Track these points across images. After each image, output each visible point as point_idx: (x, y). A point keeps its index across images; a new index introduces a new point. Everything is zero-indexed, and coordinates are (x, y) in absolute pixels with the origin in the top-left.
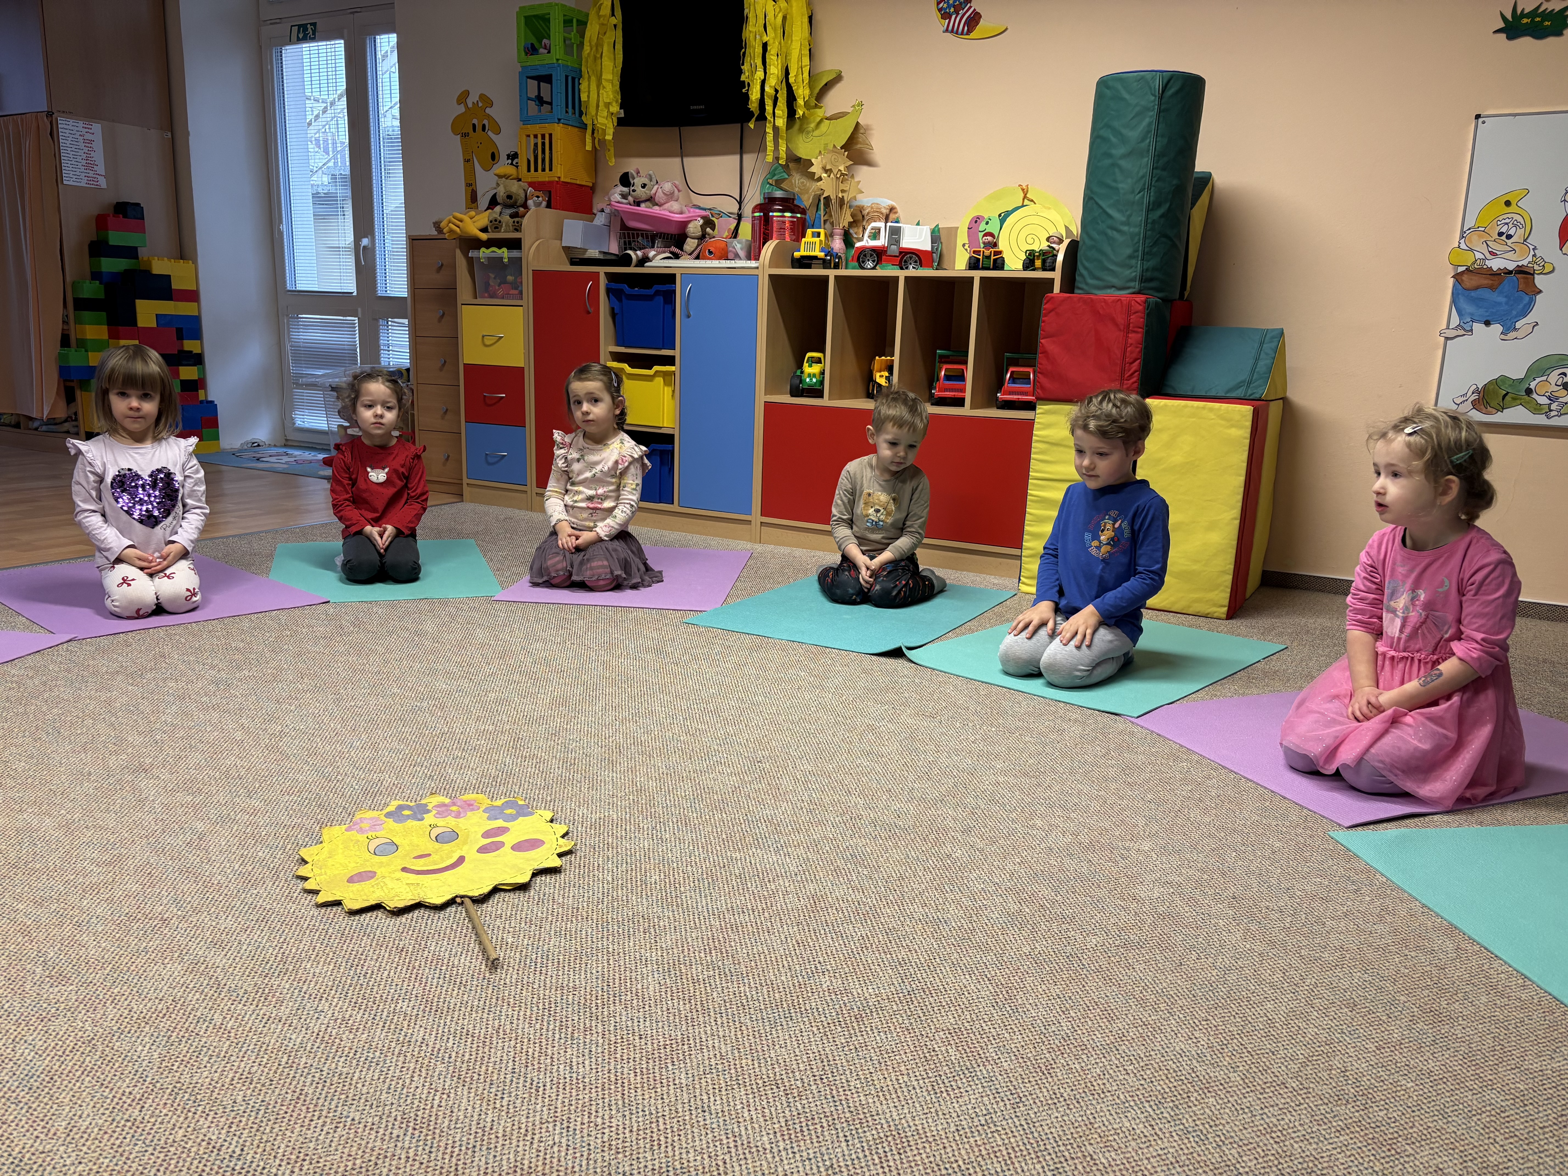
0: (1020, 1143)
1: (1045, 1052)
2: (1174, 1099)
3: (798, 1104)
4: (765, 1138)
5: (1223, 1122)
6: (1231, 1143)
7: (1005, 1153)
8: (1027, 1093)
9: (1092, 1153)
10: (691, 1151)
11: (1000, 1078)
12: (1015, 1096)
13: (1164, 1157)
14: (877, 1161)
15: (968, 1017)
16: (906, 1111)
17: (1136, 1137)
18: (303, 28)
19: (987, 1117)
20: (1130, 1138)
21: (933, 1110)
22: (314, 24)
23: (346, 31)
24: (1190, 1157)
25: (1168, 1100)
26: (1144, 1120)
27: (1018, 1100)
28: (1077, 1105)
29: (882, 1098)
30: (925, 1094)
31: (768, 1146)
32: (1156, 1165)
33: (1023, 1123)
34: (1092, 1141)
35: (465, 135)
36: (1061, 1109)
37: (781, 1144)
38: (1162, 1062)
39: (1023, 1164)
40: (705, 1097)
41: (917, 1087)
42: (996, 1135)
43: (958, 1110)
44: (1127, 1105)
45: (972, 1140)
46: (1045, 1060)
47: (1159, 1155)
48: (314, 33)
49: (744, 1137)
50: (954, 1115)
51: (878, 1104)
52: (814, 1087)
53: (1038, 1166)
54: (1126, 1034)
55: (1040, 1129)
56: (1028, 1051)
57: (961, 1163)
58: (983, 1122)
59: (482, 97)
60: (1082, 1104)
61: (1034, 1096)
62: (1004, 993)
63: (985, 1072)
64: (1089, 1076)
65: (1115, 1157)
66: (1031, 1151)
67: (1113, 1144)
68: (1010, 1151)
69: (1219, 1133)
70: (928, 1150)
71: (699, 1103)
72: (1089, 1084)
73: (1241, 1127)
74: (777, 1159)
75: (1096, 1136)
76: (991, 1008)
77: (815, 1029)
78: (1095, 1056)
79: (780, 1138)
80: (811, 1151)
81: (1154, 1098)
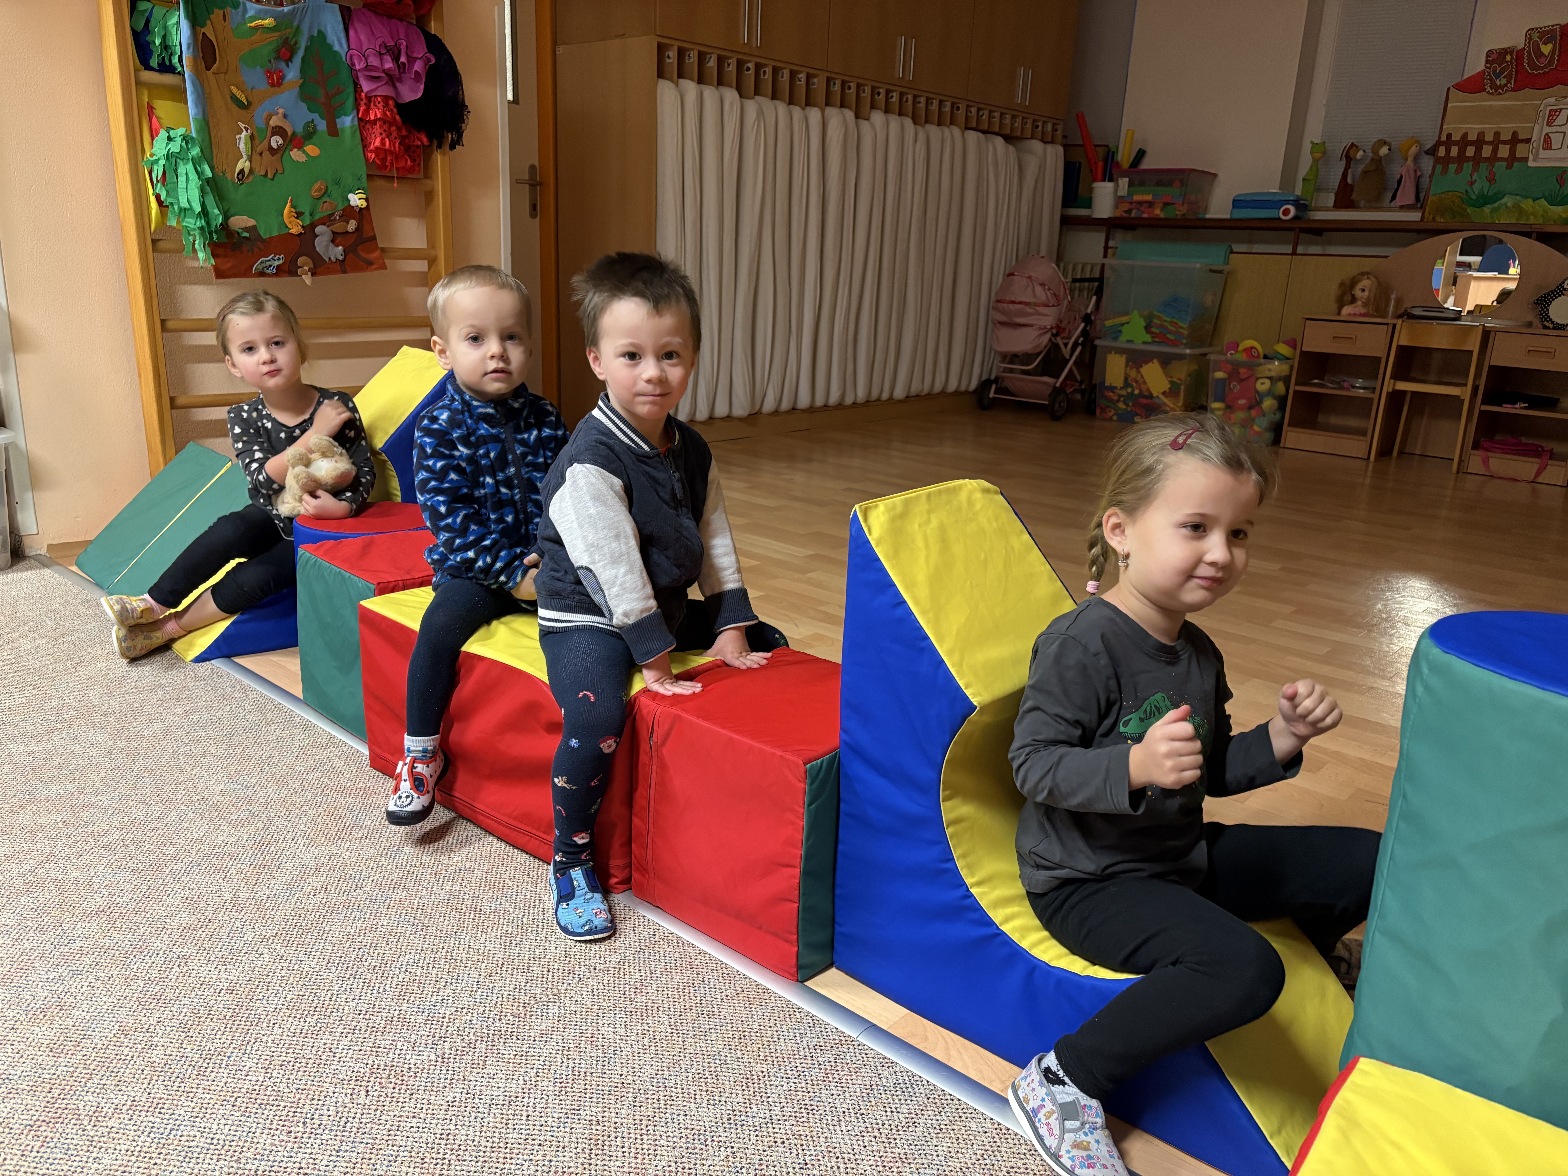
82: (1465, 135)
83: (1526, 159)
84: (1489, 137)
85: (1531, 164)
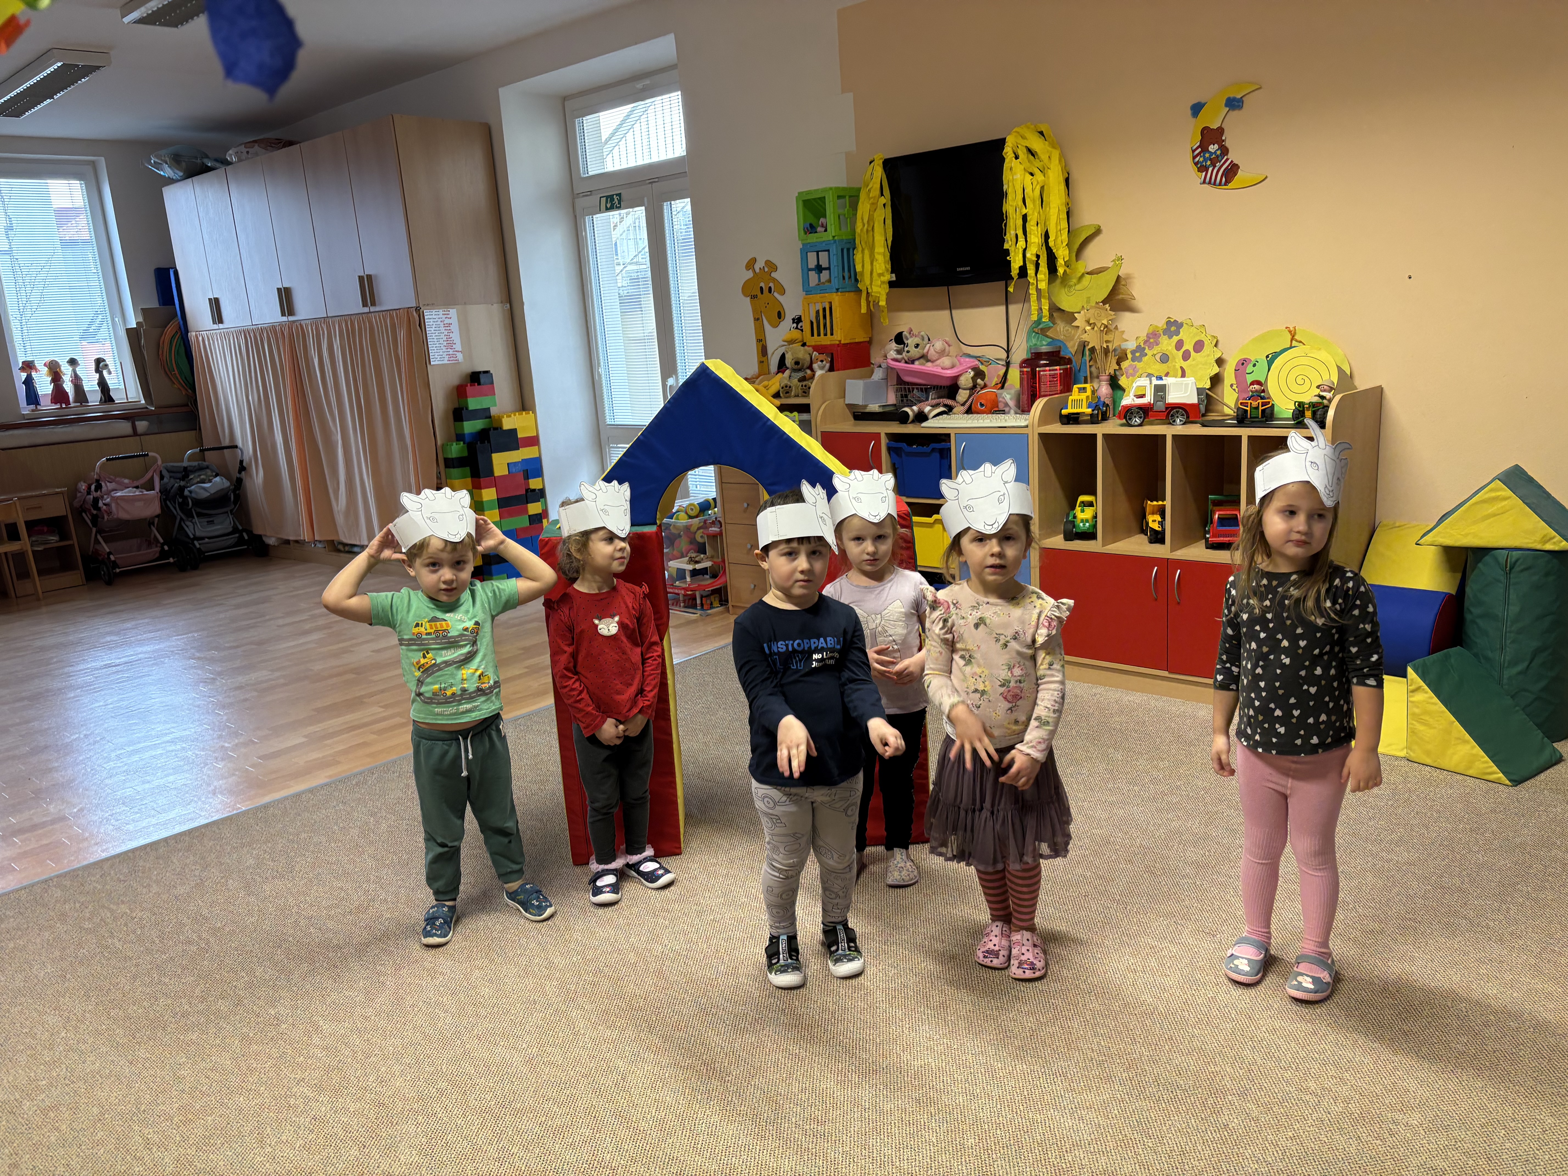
18: (610, 198)
22: (619, 195)
23: (646, 199)
35: (753, 297)
48: (619, 203)
59: (768, 263)
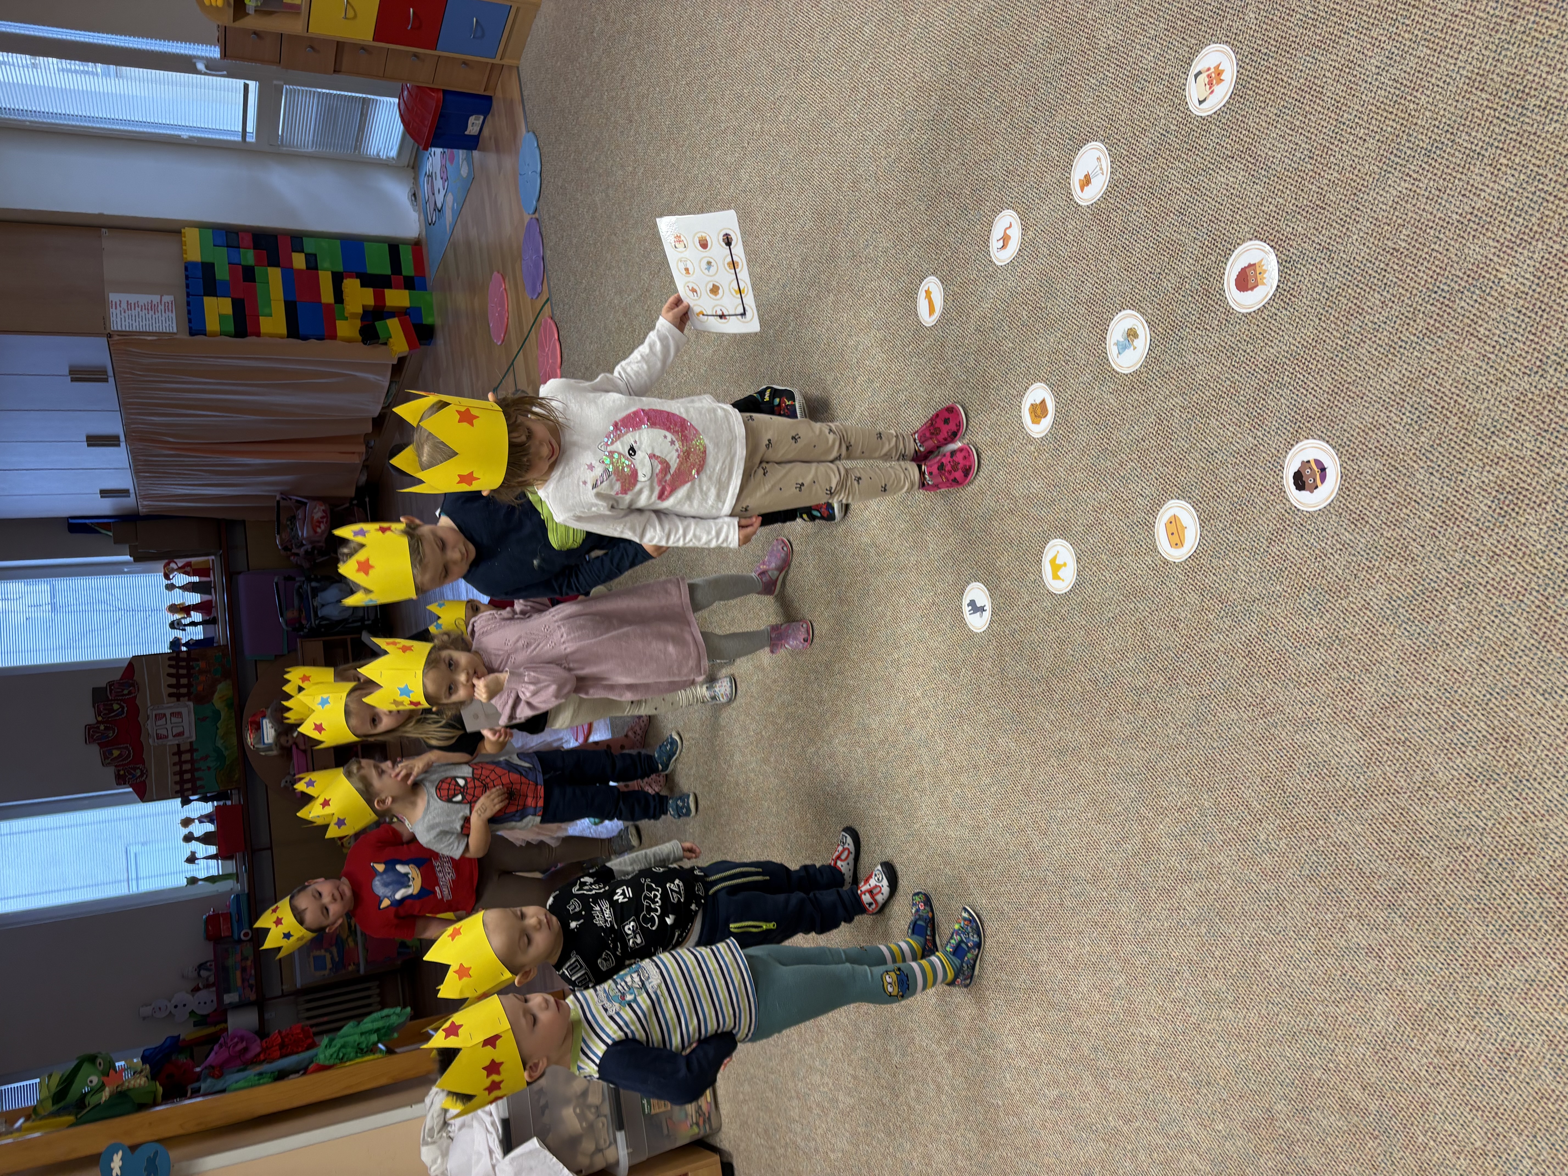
0: (1355, 288)
1: (1310, 186)
2: (1403, 129)
3: (1241, 398)
4: (1250, 438)
5: (1442, 112)
6: (1458, 129)
7: (1354, 307)
8: (1328, 241)
9: (1394, 246)
10: (1232, 484)
11: (1306, 245)
12: (1325, 251)
13: (1431, 197)
14: (1305, 392)
15: (1251, 213)
16: (1287, 337)
17: (1406, 198)
19: (1325, 289)
20: (1404, 204)
21: (1297, 320)
24: (1444, 176)
25: (1401, 134)
26: (1400, 175)
27: (1329, 253)
28: (1359, 213)
29: (1270, 343)
30: (1284, 312)
31: (1256, 442)
32: (1431, 210)
33: (1345, 269)
34: (1388, 236)
36: (1354, 229)
37: (1259, 434)
38: (1374, 98)
39: (1368, 303)
40: (1204, 444)
41: (1276, 312)
42: (1339, 298)
43: (1308, 303)
44: (1383, 173)
45: (1332, 318)
46: (1315, 195)
47: (1427, 198)
49: (1242, 449)
50: (1309, 309)
51: (1271, 350)
52: (1236, 376)
53: (1376, 295)
54: (1338, 99)
55: (1356, 263)
56: (1301, 199)
57: (1340, 342)
58: (1327, 296)
60: (1361, 208)
61: (1333, 237)
62: (1249, 159)
63: (1295, 252)
64: (1347, 175)
65: (1407, 233)
66: (1365, 288)
67: (1399, 221)
68: (1355, 301)
69: (1446, 128)
70: (1319, 353)
71: (1206, 451)
72: (1353, 184)
73: (1455, 104)
74: (1266, 445)
75: (1386, 227)
76: (1255, 186)
77: (1197, 331)
78: (1337, 149)
79: (1255, 431)
80: (1274, 423)
81: (1393, 145)
82: (176, 783)
83: (191, 743)
84: (177, 768)
85: (194, 739)
